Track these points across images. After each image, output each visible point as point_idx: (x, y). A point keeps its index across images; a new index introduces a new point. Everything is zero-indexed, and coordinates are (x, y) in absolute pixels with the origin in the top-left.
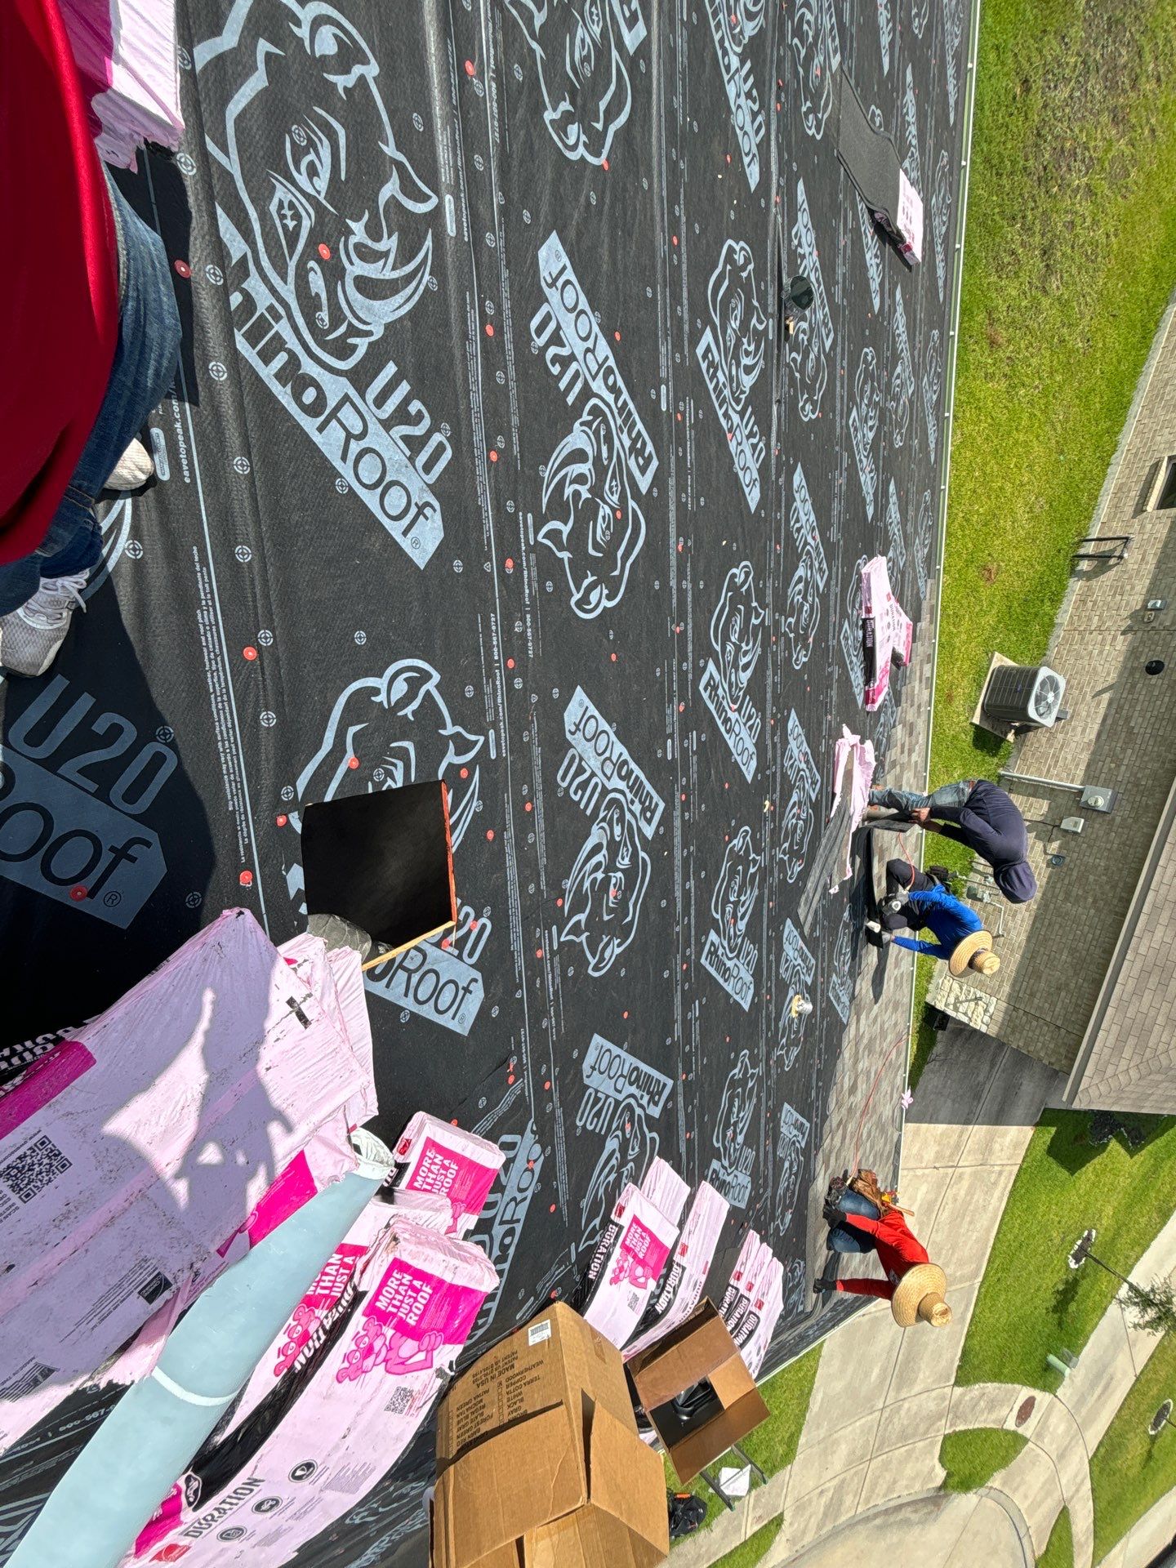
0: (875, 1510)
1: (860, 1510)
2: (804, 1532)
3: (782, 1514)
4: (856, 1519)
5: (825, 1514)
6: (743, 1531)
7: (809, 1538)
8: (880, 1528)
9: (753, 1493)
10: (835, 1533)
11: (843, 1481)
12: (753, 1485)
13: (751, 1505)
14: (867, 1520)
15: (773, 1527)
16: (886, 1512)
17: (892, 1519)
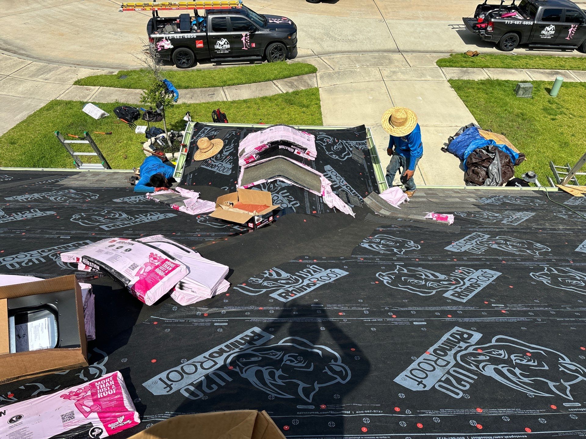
0: (20, 56)
1: (30, 62)
2: (67, 71)
3: (74, 84)
4: (35, 59)
5: (50, 71)
6: (100, 90)
7: (66, 68)
8: (23, 49)
9: (85, 101)
10: (50, 61)
11: (31, 77)
12: (83, 104)
13: (89, 97)
14: (28, 56)
15: (83, 82)
16: (15, 53)
17: (14, 49)
